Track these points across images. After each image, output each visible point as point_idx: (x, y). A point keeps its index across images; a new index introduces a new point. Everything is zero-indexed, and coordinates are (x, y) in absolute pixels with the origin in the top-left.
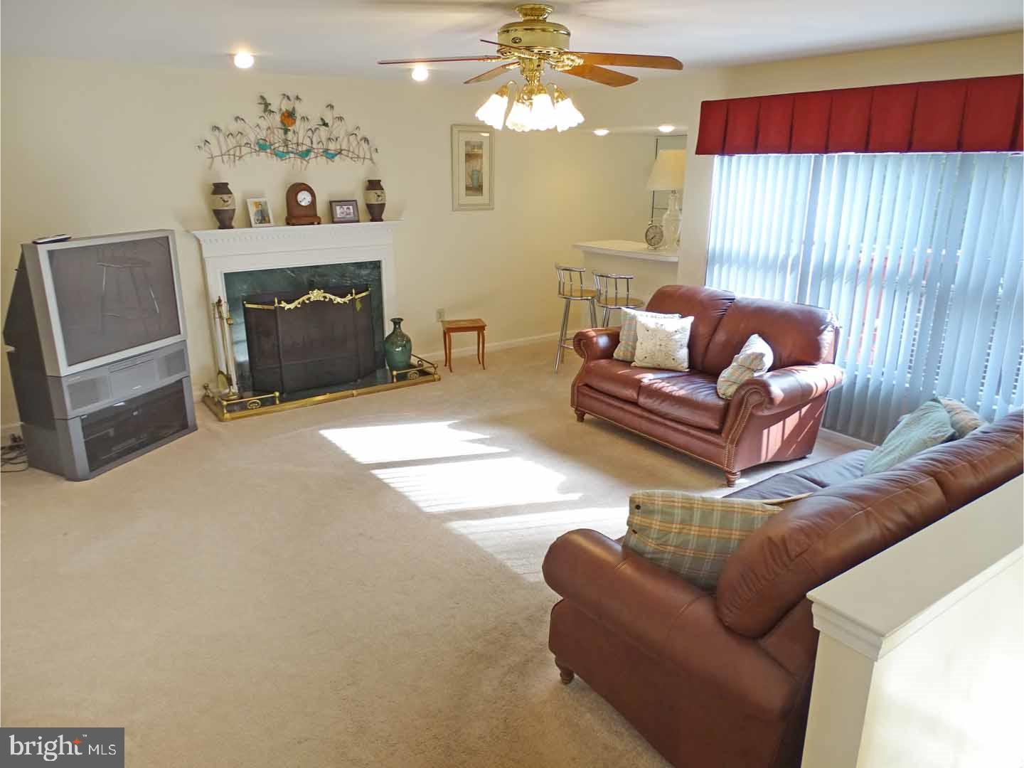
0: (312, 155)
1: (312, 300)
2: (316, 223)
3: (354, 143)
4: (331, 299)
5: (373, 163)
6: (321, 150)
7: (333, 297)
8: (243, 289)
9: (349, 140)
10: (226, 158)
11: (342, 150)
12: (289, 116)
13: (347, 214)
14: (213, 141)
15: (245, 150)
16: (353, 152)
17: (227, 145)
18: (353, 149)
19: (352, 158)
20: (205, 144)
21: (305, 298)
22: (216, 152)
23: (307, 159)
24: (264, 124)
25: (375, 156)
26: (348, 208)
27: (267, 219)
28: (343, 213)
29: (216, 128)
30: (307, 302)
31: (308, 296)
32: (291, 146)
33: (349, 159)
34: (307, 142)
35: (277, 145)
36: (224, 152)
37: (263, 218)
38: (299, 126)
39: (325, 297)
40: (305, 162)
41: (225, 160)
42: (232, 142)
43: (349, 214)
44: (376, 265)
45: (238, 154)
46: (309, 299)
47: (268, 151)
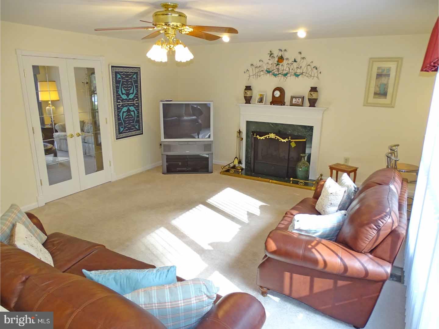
0: (289, 75)
1: (270, 137)
2: (283, 105)
3: (310, 70)
4: (278, 139)
5: (318, 79)
6: (293, 73)
7: (279, 138)
8: (253, 128)
9: (307, 68)
10: (254, 76)
11: (303, 73)
12: (281, 59)
13: (298, 102)
14: (250, 70)
15: (262, 73)
16: (308, 74)
17: (255, 71)
18: (309, 72)
19: (307, 77)
20: (247, 71)
21: (267, 136)
22: (251, 74)
23: (286, 77)
24: (270, 62)
25: (319, 75)
26: (299, 100)
27: (262, 101)
28: (296, 102)
29: (252, 65)
30: (268, 138)
31: (269, 135)
32: (280, 71)
33: (306, 77)
34: (288, 69)
35: (274, 71)
36: (254, 74)
37: (261, 101)
38: (285, 62)
39: (276, 137)
40: (285, 78)
41: (254, 78)
42: (257, 70)
43: (299, 102)
44: (311, 128)
45: (259, 75)
46: (269, 137)
47: (271, 73)
